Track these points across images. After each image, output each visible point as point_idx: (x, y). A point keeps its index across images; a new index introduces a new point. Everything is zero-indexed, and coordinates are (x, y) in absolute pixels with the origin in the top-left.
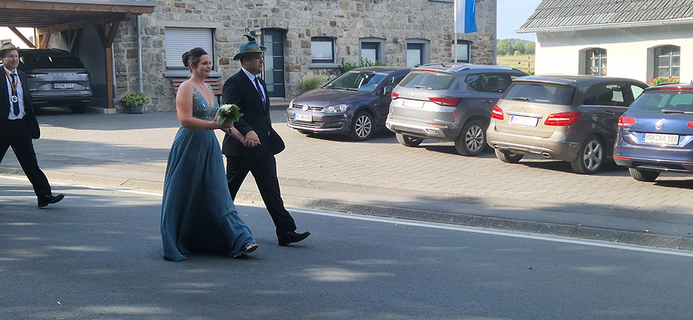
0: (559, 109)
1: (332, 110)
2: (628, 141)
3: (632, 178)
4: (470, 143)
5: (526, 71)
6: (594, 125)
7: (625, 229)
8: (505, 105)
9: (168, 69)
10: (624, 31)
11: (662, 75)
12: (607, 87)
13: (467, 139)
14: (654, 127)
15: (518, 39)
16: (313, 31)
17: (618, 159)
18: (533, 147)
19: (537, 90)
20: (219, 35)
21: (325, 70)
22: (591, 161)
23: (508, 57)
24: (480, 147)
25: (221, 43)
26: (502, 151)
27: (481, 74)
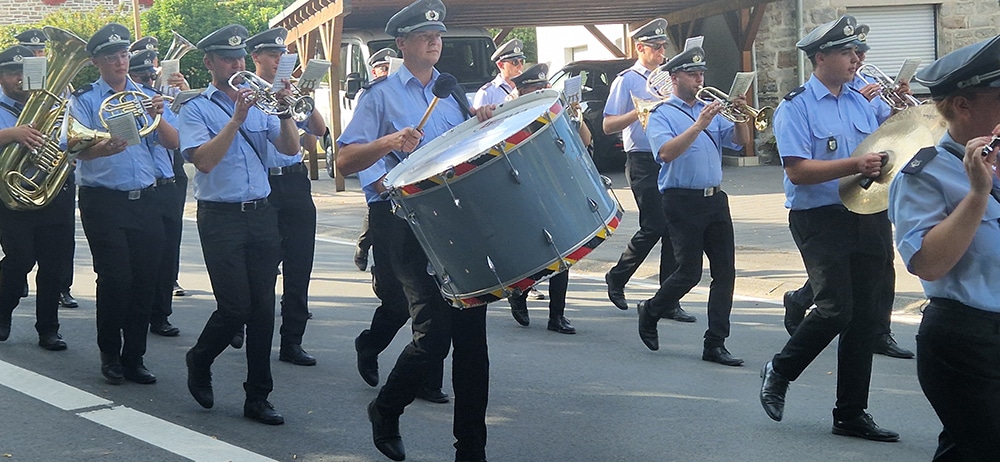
20: (946, 15)
25: (951, 31)
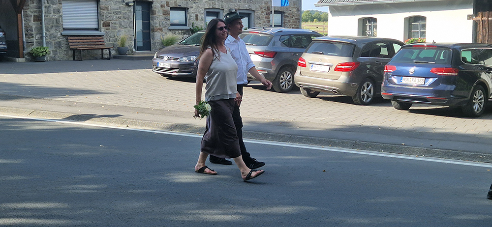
0: (345, 60)
1: (185, 60)
2: (392, 82)
3: (393, 107)
4: (283, 84)
5: (322, 33)
6: (368, 71)
7: (389, 143)
8: (308, 57)
9: (64, 29)
10: (388, 6)
11: (414, 36)
12: (377, 44)
13: (281, 81)
14: (408, 72)
15: (317, 11)
16: (171, 3)
17: (384, 94)
18: (326, 87)
19: (329, 46)
20: (102, 5)
21: (180, 31)
22: (366, 95)
23: (309, 23)
24: (289, 86)
25: (104, 11)
26: (305, 89)
27: (290, 35)
